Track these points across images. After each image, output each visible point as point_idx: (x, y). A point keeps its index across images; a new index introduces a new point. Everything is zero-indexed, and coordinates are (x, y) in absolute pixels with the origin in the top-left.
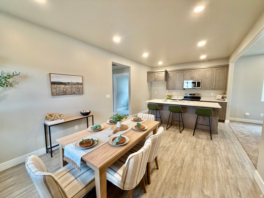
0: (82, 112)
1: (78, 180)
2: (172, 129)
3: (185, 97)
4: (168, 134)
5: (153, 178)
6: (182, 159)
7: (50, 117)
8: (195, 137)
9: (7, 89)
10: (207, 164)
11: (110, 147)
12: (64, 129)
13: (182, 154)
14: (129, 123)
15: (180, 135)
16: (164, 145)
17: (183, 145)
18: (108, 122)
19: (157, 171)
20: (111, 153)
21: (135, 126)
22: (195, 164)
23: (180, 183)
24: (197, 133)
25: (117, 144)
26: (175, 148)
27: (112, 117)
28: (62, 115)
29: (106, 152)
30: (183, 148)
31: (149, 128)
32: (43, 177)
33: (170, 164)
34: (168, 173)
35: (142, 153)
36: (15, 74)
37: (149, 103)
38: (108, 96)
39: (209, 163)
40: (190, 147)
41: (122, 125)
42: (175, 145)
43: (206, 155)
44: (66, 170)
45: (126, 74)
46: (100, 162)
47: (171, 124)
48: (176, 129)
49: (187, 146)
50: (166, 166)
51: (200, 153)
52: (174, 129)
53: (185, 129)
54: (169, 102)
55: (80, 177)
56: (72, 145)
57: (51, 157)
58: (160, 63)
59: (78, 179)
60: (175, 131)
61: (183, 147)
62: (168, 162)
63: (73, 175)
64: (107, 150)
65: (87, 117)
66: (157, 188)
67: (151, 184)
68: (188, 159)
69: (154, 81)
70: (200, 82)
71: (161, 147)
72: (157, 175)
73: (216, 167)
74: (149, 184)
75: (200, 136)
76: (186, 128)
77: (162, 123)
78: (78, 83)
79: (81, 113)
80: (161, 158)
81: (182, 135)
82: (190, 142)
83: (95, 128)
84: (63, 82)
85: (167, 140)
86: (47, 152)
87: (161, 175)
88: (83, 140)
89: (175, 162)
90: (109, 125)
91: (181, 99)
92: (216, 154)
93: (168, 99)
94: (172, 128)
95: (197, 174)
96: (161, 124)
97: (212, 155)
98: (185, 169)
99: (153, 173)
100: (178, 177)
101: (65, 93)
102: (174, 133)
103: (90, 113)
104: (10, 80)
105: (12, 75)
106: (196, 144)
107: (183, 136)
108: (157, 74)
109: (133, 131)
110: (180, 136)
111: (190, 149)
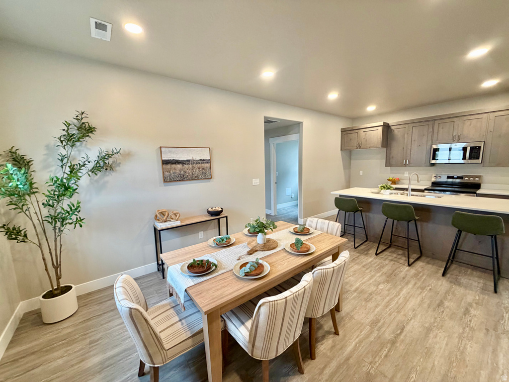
0: (210, 210)
1: (182, 324)
2: (389, 254)
3: (435, 184)
4: (378, 265)
5: (322, 349)
6: (397, 325)
7: (162, 215)
8: (447, 281)
9: (107, 173)
10: (465, 348)
11: (234, 278)
12: (182, 236)
13: (402, 313)
14: (283, 236)
15: (407, 271)
16: (363, 287)
17: (411, 294)
18: (246, 231)
19: (334, 338)
20: (232, 291)
21: (291, 245)
22: (430, 341)
23: (382, 374)
24: (456, 272)
25: (246, 275)
26: (388, 298)
27: (249, 224)
28: (178, 213)
29: (224, 287)
30: (406, 300)
31: (318, 252)
32: (128, 309)
33: (369, 329)
34: (359, 347)
35: (284, 300)
36: (115, 151)
37: (340, 196)
38: (256, 182)
39: (472, 349)
40: (427, 301)
41: (268, 241)
42: (389, 290)
43: (467, 329)
44: (169, 304)
45: (293, 137)
46: (209, 302)
47: (390, 245)
48: (399, 257)
49: (419, 299)
50: (357, 333)
51: (451, 318)
52: (395, 256)
53: (423, 258)
54: (387, 195)
55: (187, 319)
56: (178, 266)
57: (162, 278)
58: (371, 108)
59: (183, 321)
60: (396, 261)
61: (408, 298)
62: (362, 324)
63: (178, 313)
64: (227, 283)
65: (219, 219)
66: (328, 371)
67: (317, 360)
68: (414, 327)
69: (356, 147)
70: (480, 148)
71: (355, 291)
72: (333, 347)
73: (489, 361)
74: (312, 360)
75: (464, 280)
76: (428, 257)
77: (368, 239)
78: (203, 160)
79: (209, 212)
80: (348, 314)
81: (413, 271)
82: (430, 289)
83: (220, 242)
84: (180, 159)
85: (371, 278)
86: (158, 270)
87: (341, 349)
88: (194, 260)
89: (380, 328)
90: (245, 238)
91: (423, 188)
92: (500, 331)
93: (384, 188)
94: (390, 252)
95: (430, 365)
96: (366, 241)
97: (487, 330)
98: (401, 347)
99: (325, 341)
100: (380, 360)
101: (182, 178)
102: (394, 264)
103: (221, 211)
104: (110, 161)
105: (112, 153)
106: (445, 298)
107: (415, 274)
108: (364, 134)
109: (285, 254)
110: (408, 273)
111: (425, 305)
